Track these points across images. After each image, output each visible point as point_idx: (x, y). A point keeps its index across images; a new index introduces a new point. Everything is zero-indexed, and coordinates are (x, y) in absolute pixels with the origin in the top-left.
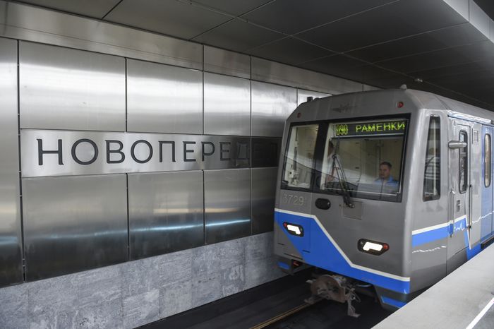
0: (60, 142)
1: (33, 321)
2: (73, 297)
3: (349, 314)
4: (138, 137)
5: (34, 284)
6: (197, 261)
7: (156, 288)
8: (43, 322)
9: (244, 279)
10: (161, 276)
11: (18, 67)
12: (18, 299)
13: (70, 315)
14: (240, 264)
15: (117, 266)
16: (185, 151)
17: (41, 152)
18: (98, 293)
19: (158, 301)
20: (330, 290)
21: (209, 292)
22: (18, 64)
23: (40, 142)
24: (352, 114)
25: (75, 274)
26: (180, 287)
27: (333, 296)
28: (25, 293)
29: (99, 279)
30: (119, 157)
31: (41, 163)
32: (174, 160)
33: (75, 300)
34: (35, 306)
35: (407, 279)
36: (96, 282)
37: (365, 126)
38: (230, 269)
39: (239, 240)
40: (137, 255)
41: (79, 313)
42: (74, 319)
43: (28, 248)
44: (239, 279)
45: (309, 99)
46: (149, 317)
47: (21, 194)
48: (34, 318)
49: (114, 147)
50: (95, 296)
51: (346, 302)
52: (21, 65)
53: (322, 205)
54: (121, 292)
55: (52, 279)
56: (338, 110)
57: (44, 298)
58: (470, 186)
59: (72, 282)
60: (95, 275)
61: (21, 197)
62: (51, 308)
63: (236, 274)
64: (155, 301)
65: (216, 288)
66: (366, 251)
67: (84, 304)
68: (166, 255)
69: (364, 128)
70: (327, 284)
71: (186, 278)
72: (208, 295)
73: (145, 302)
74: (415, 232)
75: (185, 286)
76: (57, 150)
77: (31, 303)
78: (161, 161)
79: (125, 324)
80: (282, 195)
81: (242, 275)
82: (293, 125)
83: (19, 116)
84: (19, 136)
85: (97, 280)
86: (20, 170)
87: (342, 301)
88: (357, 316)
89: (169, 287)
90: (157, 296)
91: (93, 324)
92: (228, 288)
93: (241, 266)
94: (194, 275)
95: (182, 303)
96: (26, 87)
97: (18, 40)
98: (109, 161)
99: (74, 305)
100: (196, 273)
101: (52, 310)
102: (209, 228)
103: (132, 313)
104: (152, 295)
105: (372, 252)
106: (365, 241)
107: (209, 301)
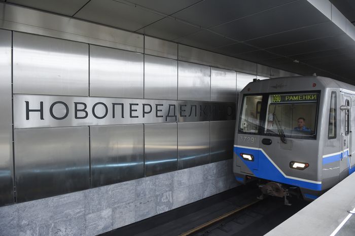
0: (42, 103)
1: (21, 231)
2: (50, 214)
3: (285, 204)
4: (97, 100)
5: (22, 205)
6: (139, 188)
7: (110, 208)
8: (28, 232)
9: (173, 201)
10: (113, 199)
11: (12, 50)
12: (11, 215)
13: (48, 226)
14: (169, 191)
15: (81, 192)
16: (131, 110)
17: (28, 111)
18: (68, 211)
19: (111, 217)
20: (274, 190)
21: (147, 211)
22: (12, 47)
23: (27, 103)
24: (284, 90)
25: (52, 198)
26: (126, 207)
27: (276, 194)
28: (16, 211)
29: (69, 201)
30: (84, 114)
31: (28, 118)
32: (123, 117)
33: (51, 216)
34: (22, 221)
35: (320, 183)
36: (66, 203)
37: (291, 97)
38: (162, 194)
39: (169, 173)
40: (96, 184)
41: (54, 225)
42: (50, 230)
43: (18, 178)
44: (169, 201)
45: (254, 80)
46: (104, 229)
47: (13, 140)
48: (22, 229)
49: (80, 107)
50: (65, 214)
51: (284, 197)
52: (14, 48)
53: (267, 142)
54: (85, 211)
55: (35, 201)
56: (275, 87)
57: (29, 215)
58: (351, 132)
59: (49, 203)
60: (66, 198)
61: (13, 143)
62: (34, 222)
63: (167, 198)
64: (108, 217)
65: (153, 208)
66: (294, 168)
67: (58, 219)
68: (117, 184)
69: (291, 98)
70: (272, 187)
71: (131, 201)
72: (147, 213)
73: (101, 218)
74: (324, 157)
75: (130, 206)
76: (40, 109)
77: (20, 218)
78: (114, 117)
79: (87, 233)
80: (239, 137)
81: (171, 199)
82: (245, 95)
83: (12, 85)
84: (12, 99)
85: (67, 202)
86: (13, 123)
87: (282, 197)
88: (290, 205)
89: (118, 207)
90: (110, 213)
91: (64, 233)
92: (161, 208)
93: (170, 192)
94: (137, 199)
95: (128, 218)
96: (17, 64)
97: (12, 31)
98: (76, 117)
99: (50, 220)
100: (138, 197)
101: (35, 223)
102: (147, 165)
103: (92, 225)
104: (106, 213)
105: (298, 168)
106: (294, 162)
107: (148, 217)
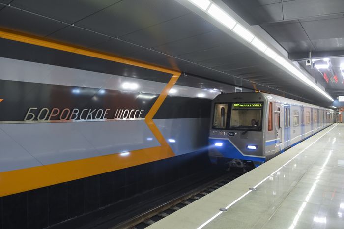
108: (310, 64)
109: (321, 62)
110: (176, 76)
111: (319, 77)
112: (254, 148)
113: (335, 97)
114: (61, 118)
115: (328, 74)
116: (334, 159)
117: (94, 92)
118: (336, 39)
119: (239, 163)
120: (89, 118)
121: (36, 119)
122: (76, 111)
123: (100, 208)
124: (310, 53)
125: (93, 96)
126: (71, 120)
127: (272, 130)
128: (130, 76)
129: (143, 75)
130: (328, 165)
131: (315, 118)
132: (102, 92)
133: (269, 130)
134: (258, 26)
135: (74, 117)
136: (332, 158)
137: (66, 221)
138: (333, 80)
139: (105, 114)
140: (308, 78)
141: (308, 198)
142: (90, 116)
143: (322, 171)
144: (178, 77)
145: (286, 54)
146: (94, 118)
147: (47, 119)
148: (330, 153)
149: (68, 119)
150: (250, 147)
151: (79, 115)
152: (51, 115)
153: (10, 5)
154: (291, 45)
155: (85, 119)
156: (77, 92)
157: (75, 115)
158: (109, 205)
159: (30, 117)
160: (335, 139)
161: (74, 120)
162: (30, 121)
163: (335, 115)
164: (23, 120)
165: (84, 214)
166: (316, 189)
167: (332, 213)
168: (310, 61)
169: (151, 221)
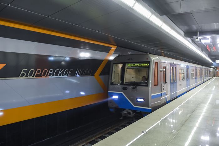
108: (198, 40)
109: (205, 38)
110: (114, 48)
111: (204, 48)
112: (142, 100)
113: (214, 60)
114: (42, 75)
115: (210, 46)
116: (214, 100)
117: (63, 59)
118: (214, 24)
119: (129, 113)
120: (60, 75)
121: (27, 76)
122: (51, 71)
123: (67, 132)
124: (198, 33)
125: (62, 62)
126: (48, 77)
127: (158, 85)
128: (85, 48)
129: (93, 48)
130: (210, 103)
131: (198, 74)
132: (68, 59)
133: (154, 85)
134: (165, 16)
135: (50, 74)
136: (212, 99)
137: (46, 139)
138: (213, 50)
139: (70, 72)
140: (197, 48)
141: (197, 124)
142: (60, 73)
143: (207, 107)
144: (115, 49)
145: (183, 33)
146: (63, 75)
147: (33, 76)
148: (211, 96)
149: (47, 76)
150: (139, 100)
151: (53, 73)
152: (36, 74)
153: (10, 5)
154: (186, 28)
155: (57, 76)
156: (51, 59)
157: (51, 74)
158: (73, 130)
159: (23, 75)
160: (214, 87)
161: (50, 77)
162: (23, 77)
163: (214, 72)
164: (19, 77)
165: (57, 135)
166: (203, 119)
167: (213, 133)
168: (198, 38)
169: (99, 139)
